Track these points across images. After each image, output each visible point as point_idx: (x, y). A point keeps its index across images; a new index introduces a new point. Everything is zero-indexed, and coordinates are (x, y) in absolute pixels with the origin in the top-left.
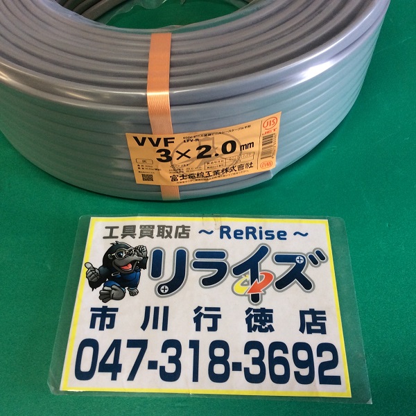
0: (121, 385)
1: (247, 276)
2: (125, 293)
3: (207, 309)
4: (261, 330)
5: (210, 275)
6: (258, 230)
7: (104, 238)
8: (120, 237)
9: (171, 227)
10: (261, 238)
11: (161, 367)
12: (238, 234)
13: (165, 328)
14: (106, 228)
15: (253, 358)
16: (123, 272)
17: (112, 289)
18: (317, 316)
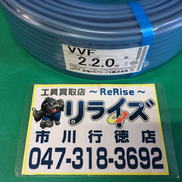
0: (53, 171)
1: (115, 114)
2: (53, 124)
3: (95, 131)
4: (123, 142)
5: (96, 114)
6: (119, 90)
7: (42, 95)
8: (50, 95)
9: (75, 90)
10: (121, 94)
11: (73, 162)
12: (109, 93)
13: (74, 142)
14: (42, 90)
15: (119, 156)
16: (52, 113)
17: (47, 121)
18: (151, 134)
